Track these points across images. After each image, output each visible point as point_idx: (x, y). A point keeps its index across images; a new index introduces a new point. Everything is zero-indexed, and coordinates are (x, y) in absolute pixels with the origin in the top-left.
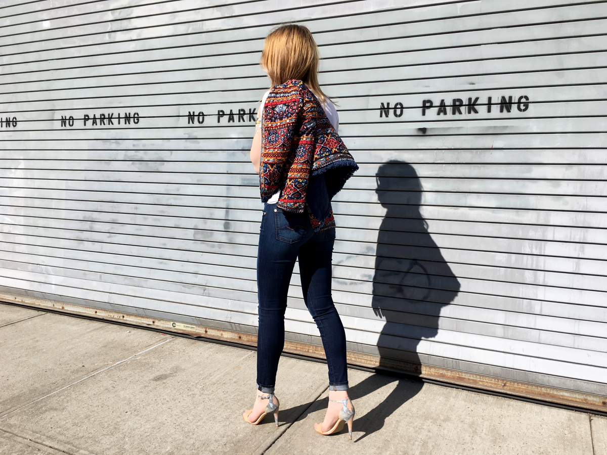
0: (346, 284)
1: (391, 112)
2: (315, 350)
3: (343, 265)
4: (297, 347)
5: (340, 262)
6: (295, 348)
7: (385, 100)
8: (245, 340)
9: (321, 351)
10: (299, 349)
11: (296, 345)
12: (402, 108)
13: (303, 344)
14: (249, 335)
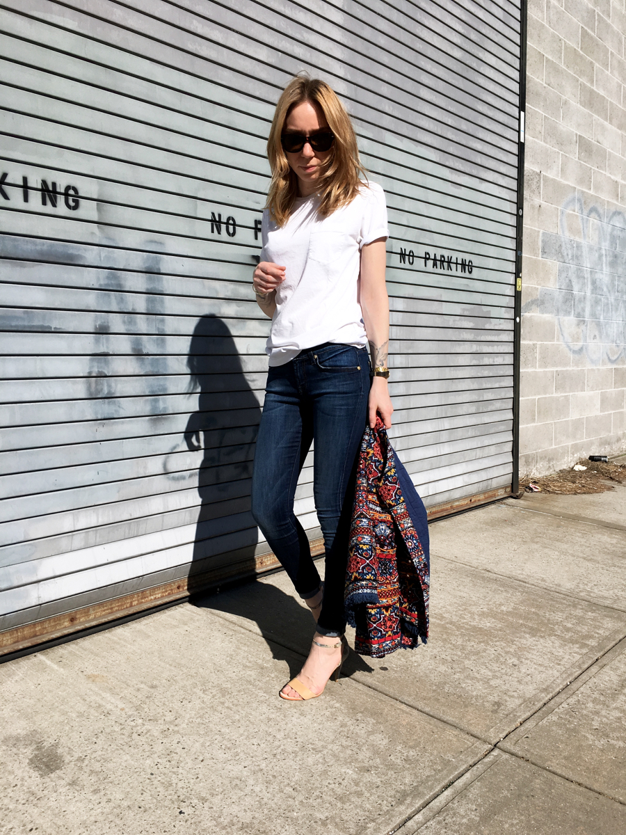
0: (183, 478)
1: (223, 227)
2: (142, 599)
3: (179, 450)
4: (112, 608)
5: (175, 448)
6: (110, 611)
7: (218, 209)
8: (9, 642)
9: (151, 595)
10: (115, 609)
11: (111, 605)
12: (234, 225)
13: (121, 598)
14: (17, 630)
